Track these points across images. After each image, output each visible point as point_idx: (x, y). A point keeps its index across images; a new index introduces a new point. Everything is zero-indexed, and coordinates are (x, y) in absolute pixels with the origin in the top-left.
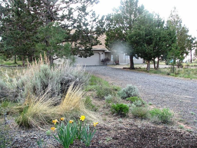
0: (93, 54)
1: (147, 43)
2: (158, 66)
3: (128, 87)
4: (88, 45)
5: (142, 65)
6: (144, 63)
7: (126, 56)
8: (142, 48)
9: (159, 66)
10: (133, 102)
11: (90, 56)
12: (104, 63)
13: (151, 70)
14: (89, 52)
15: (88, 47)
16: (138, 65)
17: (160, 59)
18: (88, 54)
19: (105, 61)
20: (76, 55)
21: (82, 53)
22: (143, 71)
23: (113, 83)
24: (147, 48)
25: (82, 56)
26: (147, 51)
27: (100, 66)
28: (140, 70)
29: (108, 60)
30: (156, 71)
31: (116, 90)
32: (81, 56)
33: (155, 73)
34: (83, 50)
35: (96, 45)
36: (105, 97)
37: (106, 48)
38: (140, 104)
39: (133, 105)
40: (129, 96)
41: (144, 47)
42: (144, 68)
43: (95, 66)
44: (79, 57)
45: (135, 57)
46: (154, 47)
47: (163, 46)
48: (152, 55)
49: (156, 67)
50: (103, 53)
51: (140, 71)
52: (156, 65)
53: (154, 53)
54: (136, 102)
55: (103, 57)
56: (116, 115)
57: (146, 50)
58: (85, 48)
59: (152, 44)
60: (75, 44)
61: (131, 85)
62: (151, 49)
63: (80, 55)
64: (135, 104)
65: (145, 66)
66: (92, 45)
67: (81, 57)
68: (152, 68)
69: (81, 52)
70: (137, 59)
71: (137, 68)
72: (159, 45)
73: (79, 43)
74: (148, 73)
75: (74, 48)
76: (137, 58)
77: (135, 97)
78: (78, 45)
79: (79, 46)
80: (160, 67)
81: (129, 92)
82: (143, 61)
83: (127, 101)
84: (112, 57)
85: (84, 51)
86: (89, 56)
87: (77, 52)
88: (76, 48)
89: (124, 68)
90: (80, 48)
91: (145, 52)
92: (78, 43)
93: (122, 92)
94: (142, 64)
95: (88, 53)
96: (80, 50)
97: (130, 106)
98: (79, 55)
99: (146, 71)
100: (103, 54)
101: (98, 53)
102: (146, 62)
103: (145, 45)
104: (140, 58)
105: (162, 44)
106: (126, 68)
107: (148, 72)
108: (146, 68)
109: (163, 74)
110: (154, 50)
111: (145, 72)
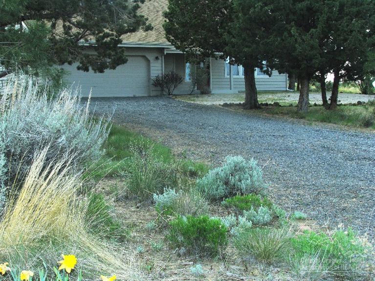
0: (124, 62)
1: (298, 25)
2: (334, 98)
3: (230, 164)
4: (107, 31)
5: (284, 94)
6: (290, 88)
7: (234, 67)
8: (283, 40)
9: (338, 99)
10: (245, 211)
11: (114, 68)
12: (162, 90)
13: (311, 112)
14: (113, 53)
15: (107, 35)
16: (270, 96)
17: (342, 76)
18: (109, 60)
19: (166, 83)
20: (70, 63)
21: (87, 56)
22: (288, 114)
23: (185, 151)
24: (299, 40)
25: (90, 68)
26: (299, 49)
27: (150, 97)
28: (276, 109)
29: (176, 81)
30: (327, 113)
31: (193, 174)
32: (83, 65)
33: (323, 120)
34: (91, 47)
35: (134, 30)
36: (155, 196)
37: (169, 41)
38: (267, 218)
39: (242, 220)
40: (232, 191)
41: (291, 35)
42: (291, 105)
43: (134, 98)
44: (79, 68)
45: (261, 68)
46: (322, 36)
47: (351, 31)
48: (316, 62)
49: (329, 102)
50: (160, 58)
51: (277, 114)
52: (329, 96)
53: (322, 55)
54: (252, 211)
55: (158, 69)
56: (185, 254)
57: (297, 45)
58: (98, 41)
59: (316, 28)
60: (64, 26)
61: (239, 159)
62: (312, 42)
63: (81, 63)
64: (249, 219)
65: (293, 98)
66: (122, 31)
67: (87, 70)
68: (315, 105)
69: (83, 52)
70: (268, 77)
71: (267, 105)
72: (338, 30)
73: (79, 25)
74: (302, 121)
75: (61, 41)
76: (267, 73)
77: (250, 197)
78: (74, 30)
79: (79, 33)
80: (343, 102)
81: (232, 180)
82: (288, 82)
83: (227, 207)
84: (188, 71)
85: (96, 49)
86: (111, 68)
87: (72, 54)
88: (69, 40)
89: (225, 105)
90: (82, 40)
91: (293, 54)
92: (73, 24)
93: (211, 180)
94: (286, 91)
95: (110, 56)
96: (83, 48)
97: (232, 226)
98: (77, 64)
99: (296, 113)
100: (160, 61)
101: (144, 57)
102: (296, 84)
103: (293, 31)
104: (275, 73)
105: (348, 25)
106: (231, 105)
107: (302, 118)
108: (297, 106)
109: (349, 124)
110: (321, 45)
111: (293, 117)
